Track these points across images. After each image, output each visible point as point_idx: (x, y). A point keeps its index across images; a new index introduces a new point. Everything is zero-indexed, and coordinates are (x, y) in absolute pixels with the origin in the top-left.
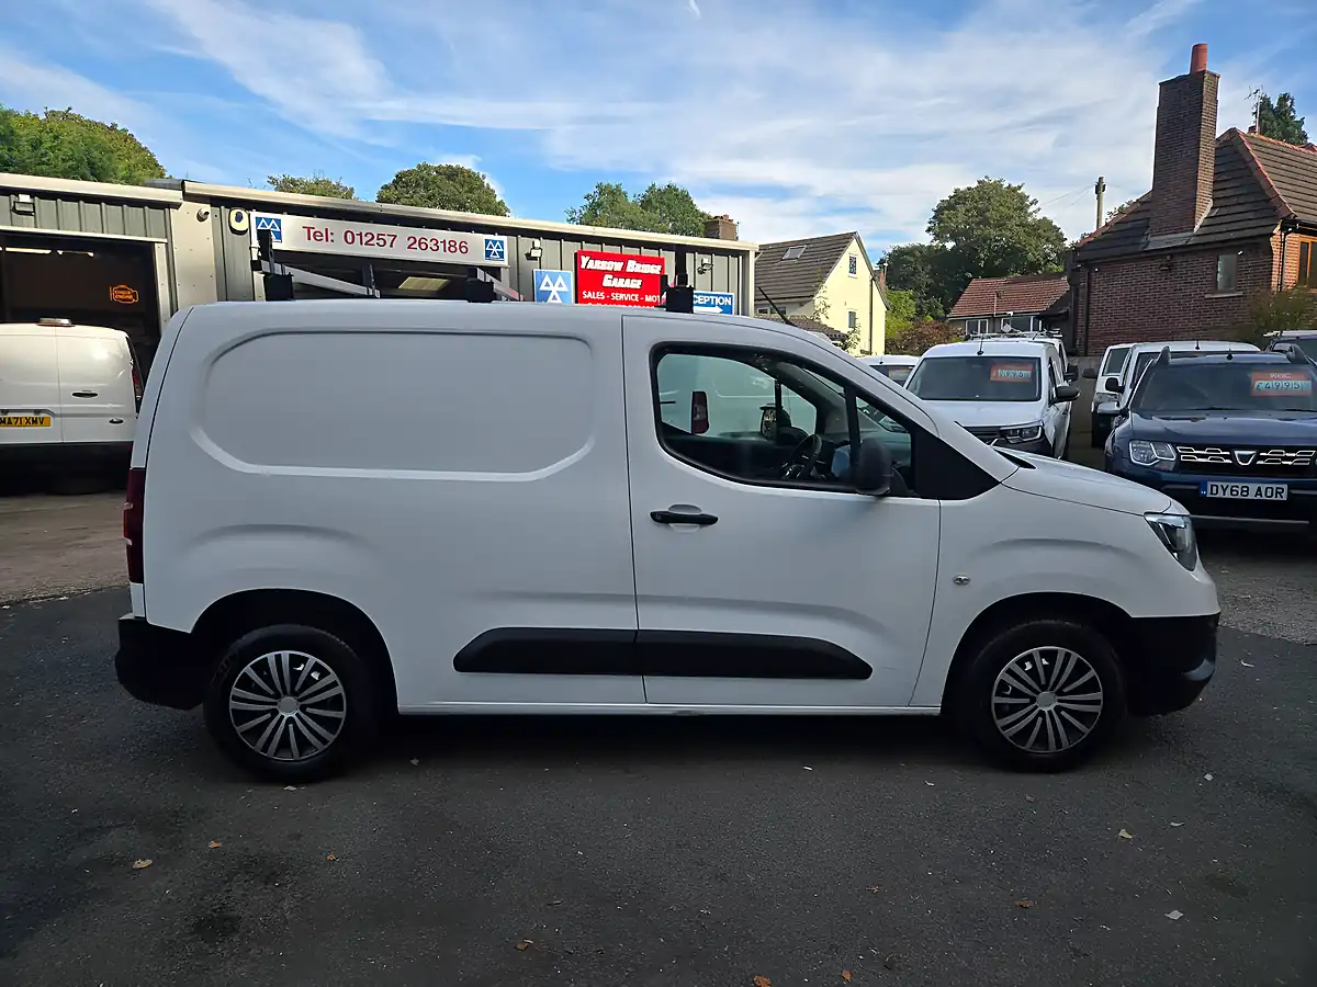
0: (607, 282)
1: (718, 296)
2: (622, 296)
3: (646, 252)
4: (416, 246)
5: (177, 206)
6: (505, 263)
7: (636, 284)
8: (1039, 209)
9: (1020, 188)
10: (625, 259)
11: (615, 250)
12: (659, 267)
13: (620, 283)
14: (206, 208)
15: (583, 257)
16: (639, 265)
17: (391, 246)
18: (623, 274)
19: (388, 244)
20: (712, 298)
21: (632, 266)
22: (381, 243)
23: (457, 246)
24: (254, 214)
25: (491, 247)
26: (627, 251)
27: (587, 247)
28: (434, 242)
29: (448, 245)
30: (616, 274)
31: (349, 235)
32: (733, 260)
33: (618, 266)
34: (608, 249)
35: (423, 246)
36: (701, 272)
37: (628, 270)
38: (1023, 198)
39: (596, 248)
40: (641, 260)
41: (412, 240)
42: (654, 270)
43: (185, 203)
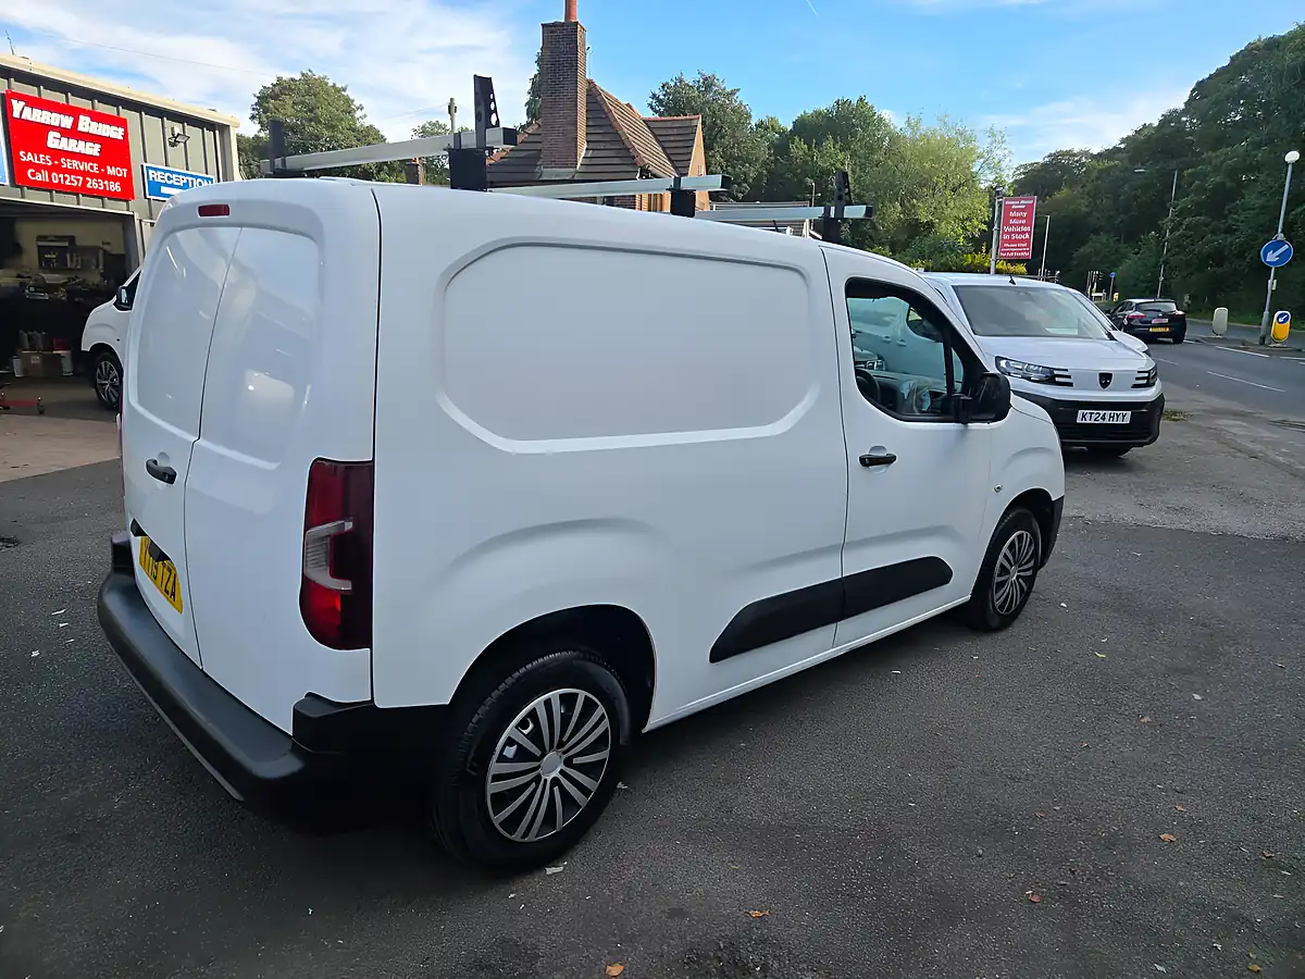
0: (53, 141)
1: (197, 177)
2: (75, 164)
3: (102, 108)
7: (93, 149)
8: (365, 116)
9: (344, 90)
10: (75, 113)
11: (59, 98)
12: (121, 130)
13: (72, 145)
15: (14, 102)
16: (94, 124)
18: (72, 133)
20: (190, 179)
21: (85, 124)
26: (75, 102)
27: (18, 87)
30: (65, 133)
32: (209, 134)
33: (67, 122)
34: (48, 95)
36: (173, 145)
37: (80, 128)
38: (348, 101)
39: (32, 91)
40: (97, 117)
42: (115, 133)
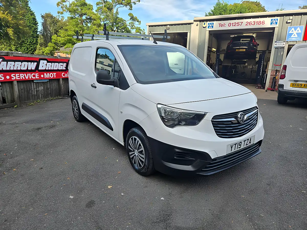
4: (248, 24)
5: (193, 23)
6: (277, 25)
14: (198, 23)
17: (241, 25)
19: (240, 25)
22: (238, 25)
23: (261, 23)
24: (208, 22)
25: (273, 21)
28: (254, 22)
29: (258, 23)
31: (230, 24)
35: (250, 24)
41: (247, 23)
43: (194, 22)
